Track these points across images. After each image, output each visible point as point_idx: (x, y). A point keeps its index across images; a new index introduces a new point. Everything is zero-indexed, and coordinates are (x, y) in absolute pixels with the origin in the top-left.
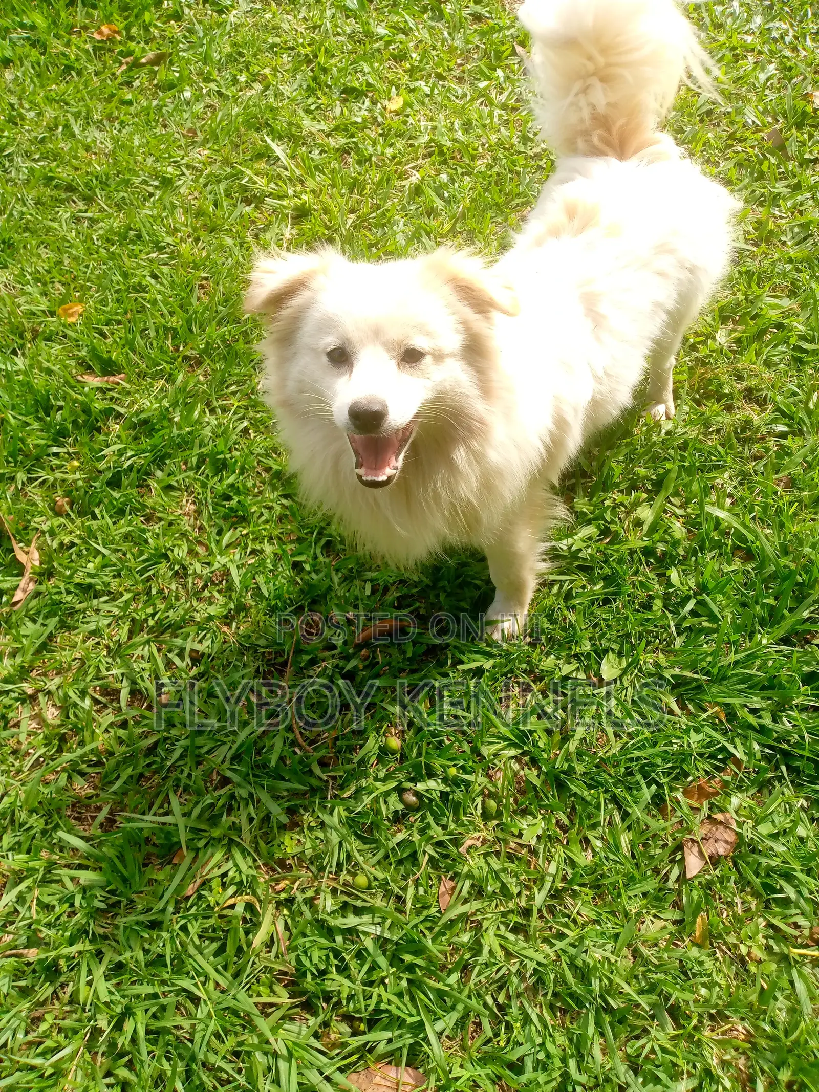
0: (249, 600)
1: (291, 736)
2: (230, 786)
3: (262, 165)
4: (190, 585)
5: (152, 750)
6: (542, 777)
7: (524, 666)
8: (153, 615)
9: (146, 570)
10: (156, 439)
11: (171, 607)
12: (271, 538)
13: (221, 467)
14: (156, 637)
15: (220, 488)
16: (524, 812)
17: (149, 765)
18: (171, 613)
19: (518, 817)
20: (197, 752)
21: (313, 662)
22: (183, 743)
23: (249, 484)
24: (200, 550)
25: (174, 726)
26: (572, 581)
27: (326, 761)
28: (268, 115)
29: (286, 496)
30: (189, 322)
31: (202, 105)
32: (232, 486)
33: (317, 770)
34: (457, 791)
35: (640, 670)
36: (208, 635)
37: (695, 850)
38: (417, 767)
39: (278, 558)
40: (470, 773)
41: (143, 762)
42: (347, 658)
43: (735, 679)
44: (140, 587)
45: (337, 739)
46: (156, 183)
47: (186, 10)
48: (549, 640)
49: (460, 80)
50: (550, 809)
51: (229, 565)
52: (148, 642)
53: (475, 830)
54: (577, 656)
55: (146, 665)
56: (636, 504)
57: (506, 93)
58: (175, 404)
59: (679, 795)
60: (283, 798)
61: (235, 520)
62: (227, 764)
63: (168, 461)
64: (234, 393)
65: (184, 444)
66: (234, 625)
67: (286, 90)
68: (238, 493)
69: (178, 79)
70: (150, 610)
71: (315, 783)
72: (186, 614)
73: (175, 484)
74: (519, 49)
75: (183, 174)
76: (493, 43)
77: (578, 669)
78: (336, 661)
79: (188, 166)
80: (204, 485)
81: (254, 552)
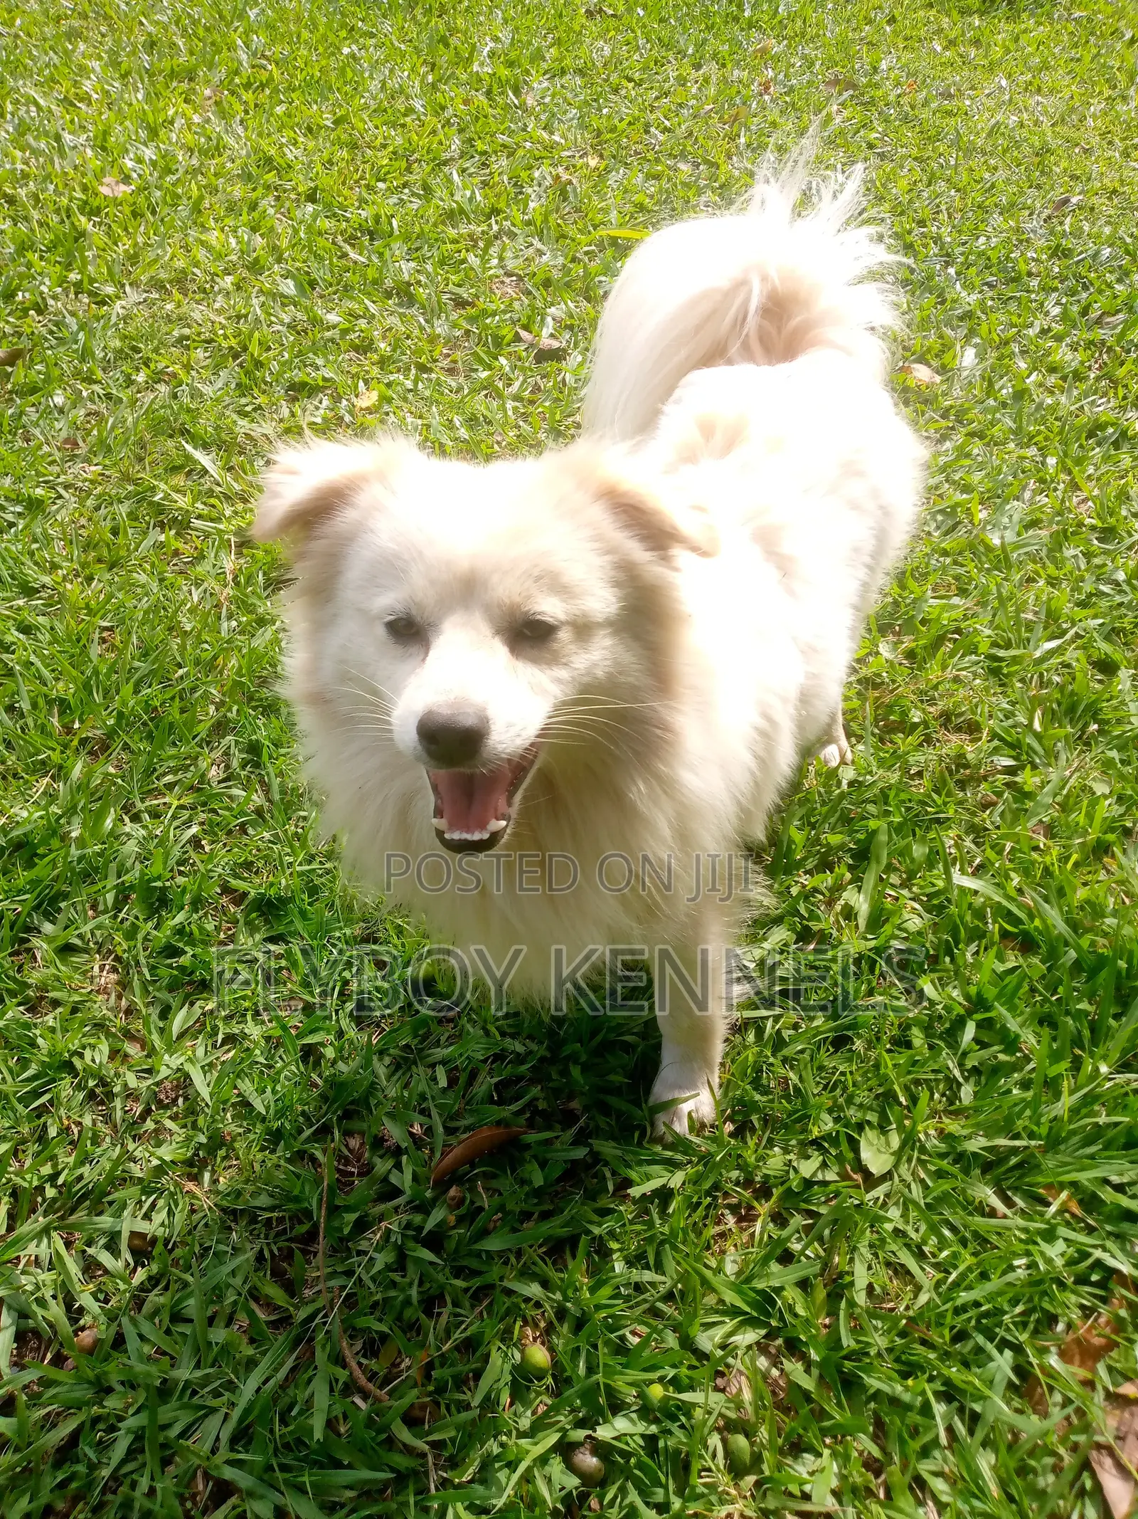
0: (230, 1126)
1: (342, 1375)
2: (233, 1500)
3: (179, 480)
4: (119, 1114)
5: (67, 1451)
6: (815, 1372)
7: (735, 1174)
8: (53, 1178)
9: (36, 1094)
10: (41, 869)
11: (85, 1159)
12: (257, 1013)
13: (158, 902)
14: (62, 1218)
15: (162, 936)
16: (797, 1448)
17: (63, 1485)
18: (85, 1170)
19: (789, 1461)
20: (161, 1440)
21: (362, 1226)
22: (132, 1422)
23: (210, 927)
24: (132, 1049)
25: (109, 1390)
26: (777, 1019)
27: (417, 1413)
28: (184, 417)
29: (273, 940)
30: (87, 687)
31: (82, 412)
32: (180, 931)
33: (404, 1435)
34: (674, 1427)
35: (923, 1150)
36: (161, 1203)
37: (1108, 1462)
38: (589, 1395)
39: (273, 1043)
40: (692, 1388)
41: (50, 1481)
42: (424, 1208)
43: (1076, 1139)
44: (25, 1129)
45: (430, 1366)
46: (19, 509)
47: (51, 302)
48: (765, 1121)
49: (451, 371)
50: (839, 1434)
51: (188, 1067)
52: (46, 1231)
53: (722, 1502)
54: (816, 1143)
55: (47, 1277)
56: (838, 888)
57: (517, 384)
58: (71, 811)
59: (1053, 1360)
60: (342, 1506)
61: (189, 989)
62: (224, 1454)
63: (63, 905)
64: (170, 787)
65: (89, 873)
66: (207, 1176)
67: (207, 390)
68: (192, 943)
69: (44, 381)
70: (47, 1170)
71: (401, 1461)
72: (113, 1169)
73: (77, 942)
74: (524, 334)
75: (60, 497)
76: (487, 327)
77: (824, 1165)
78: (405, 1218)
79: (66, 487)
80: (131, 935)
81: (230, 1039)
